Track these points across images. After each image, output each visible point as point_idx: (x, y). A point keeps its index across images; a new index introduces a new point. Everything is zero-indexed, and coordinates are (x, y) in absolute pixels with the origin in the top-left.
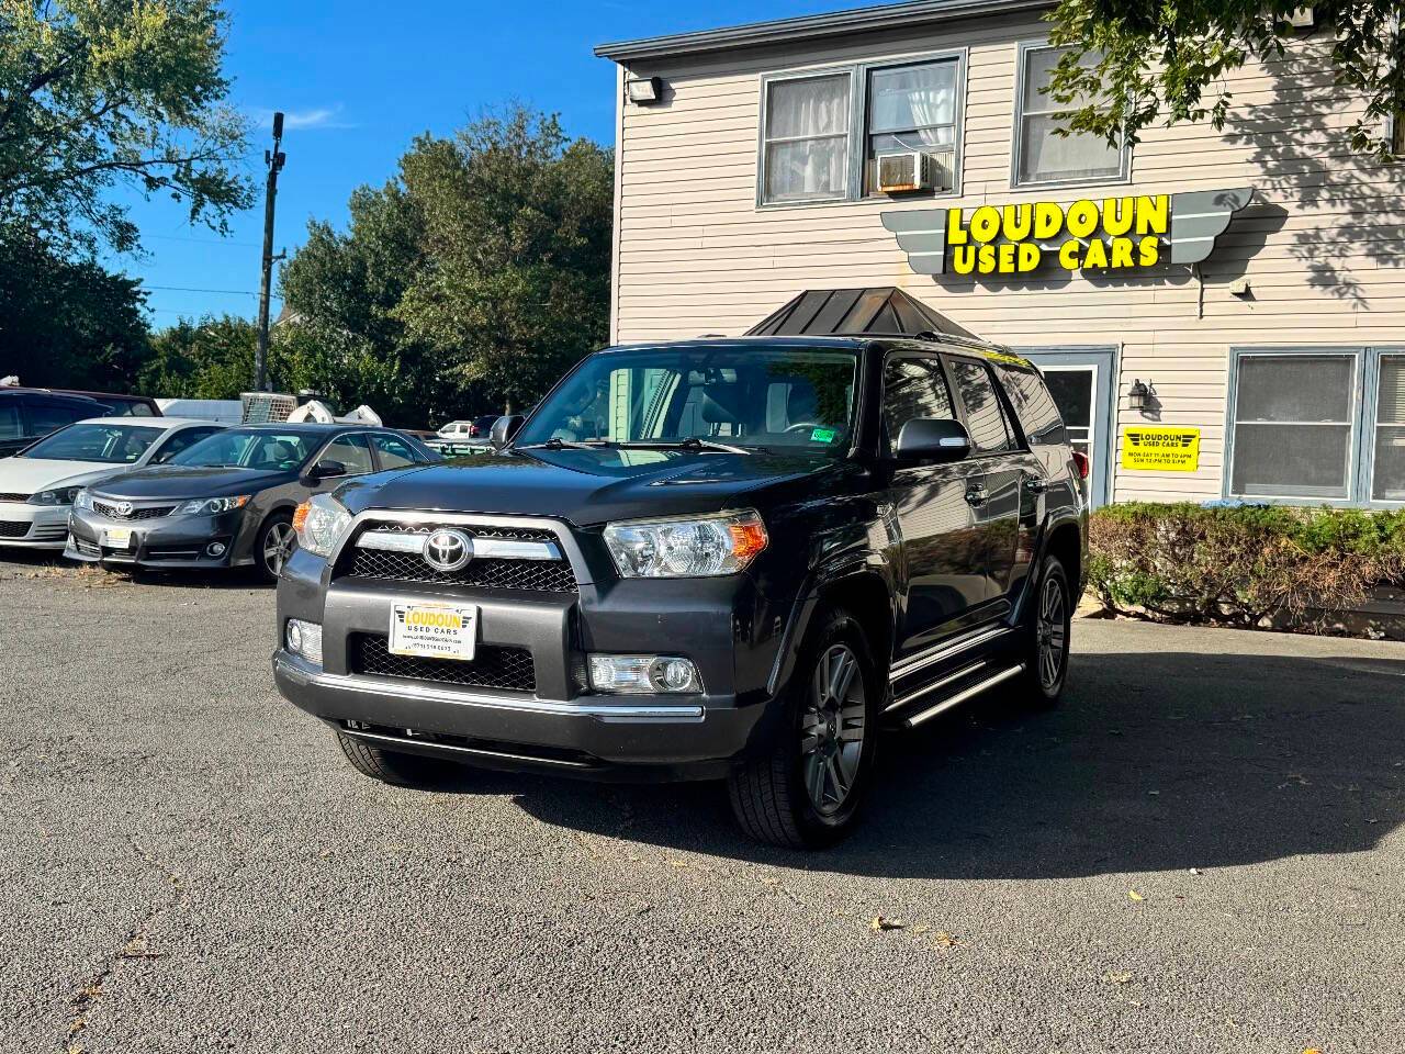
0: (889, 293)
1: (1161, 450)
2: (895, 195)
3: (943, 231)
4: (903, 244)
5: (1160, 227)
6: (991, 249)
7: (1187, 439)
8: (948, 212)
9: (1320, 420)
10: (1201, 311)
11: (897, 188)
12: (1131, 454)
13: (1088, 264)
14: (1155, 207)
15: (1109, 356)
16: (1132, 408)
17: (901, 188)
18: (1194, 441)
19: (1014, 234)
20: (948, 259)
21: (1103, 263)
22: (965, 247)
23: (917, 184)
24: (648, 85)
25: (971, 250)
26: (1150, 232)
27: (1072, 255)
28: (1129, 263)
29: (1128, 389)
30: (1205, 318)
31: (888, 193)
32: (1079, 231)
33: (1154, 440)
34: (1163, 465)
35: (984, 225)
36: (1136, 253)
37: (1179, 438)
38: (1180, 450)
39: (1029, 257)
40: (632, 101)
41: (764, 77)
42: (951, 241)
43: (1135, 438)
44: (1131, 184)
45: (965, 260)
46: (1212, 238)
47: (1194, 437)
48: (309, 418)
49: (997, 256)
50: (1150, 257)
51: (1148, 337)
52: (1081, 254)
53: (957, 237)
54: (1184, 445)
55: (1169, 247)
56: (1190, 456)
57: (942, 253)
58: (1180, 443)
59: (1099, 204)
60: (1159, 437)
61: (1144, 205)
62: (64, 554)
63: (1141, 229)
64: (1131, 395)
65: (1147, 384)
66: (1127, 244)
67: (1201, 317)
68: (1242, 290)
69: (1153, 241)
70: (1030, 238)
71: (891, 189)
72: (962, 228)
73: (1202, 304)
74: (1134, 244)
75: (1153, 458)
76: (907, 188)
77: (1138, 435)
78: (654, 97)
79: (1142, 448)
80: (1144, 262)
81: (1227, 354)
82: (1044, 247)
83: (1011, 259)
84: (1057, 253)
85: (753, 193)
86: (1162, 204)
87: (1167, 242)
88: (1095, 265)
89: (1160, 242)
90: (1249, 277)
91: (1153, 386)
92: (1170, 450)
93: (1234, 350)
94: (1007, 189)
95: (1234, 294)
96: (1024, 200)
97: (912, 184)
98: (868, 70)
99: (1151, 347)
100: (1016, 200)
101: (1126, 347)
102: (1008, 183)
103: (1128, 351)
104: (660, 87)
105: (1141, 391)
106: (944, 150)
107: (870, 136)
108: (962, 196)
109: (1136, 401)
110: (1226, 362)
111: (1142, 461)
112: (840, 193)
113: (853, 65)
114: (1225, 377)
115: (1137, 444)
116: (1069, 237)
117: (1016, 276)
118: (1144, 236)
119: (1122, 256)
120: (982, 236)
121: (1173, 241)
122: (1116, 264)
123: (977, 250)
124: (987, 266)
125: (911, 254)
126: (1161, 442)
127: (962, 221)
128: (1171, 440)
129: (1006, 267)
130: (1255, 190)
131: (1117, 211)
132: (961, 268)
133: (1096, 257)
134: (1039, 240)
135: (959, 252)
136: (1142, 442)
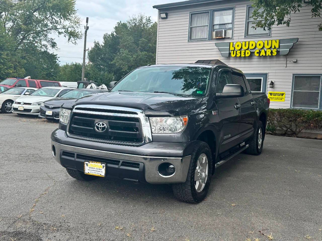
0: (217, 61)
1: (277, 97)
3: (229, 47)
4: (220, 50)
5: (277, 47)
6: (239, 51)
7: (282, 94)
8: (230, 43)
9: (312, 91)
10: (286, 65)
11: (219, 38)
12: (270, 98)
13: (261, 55)
14: (276, 42)
15: (265, 75)
18: (284, 95)
19: (244, 48)
20: (230, 54)
21: (264, 55)
23: (223, 36)
24: (165, 14)
25: (235, 52)
26: (275, 48)
27: (257, 53)
28: (270, 55)
29: (269, 83)
32: (259, 47)
33: (275, 94)
34: (277, 100)
35: (238, 46)
36: (272, 52)
37: (281, 94)
38: (281, 97)
39: (248, 53)
40: (161, 18)
41: (190, 13)
42: (231, 49)
43: (271, 94)
44: (271, 37)
45: (233, 54)
46: (289, 49)
47: (284, 94)
48: (91, 87)
49: (241, 53)
50: (275, 53)
51: (274, 71)
52: (259, 53)
53: (232, 48)
54: (282, 96)
55: (279, 51)
56: (283, 98)
57: (228, 52)
58: (281, 95)
59: (264, 41)
60: (276, 94)
61: (274, 42)
62: (39, 116)
63: (273, 47)
64: (270, 84)
65: (274, 82)
66: (270, 51)
67: (286, 67)
68: (295, 61)
69: (275, 50)
70: (248, 49)
71: (218, 38)
72: (233, 47)
73: (286, 64)
74: (271, 50)
75: (275, 98)
76: (221, 37)
77: (272, 93)
78: (166, 17)
79: (272, 96)
80: (273, 54)
82: (252, 51)
83: (244, 54)
84: (254, 52)
85: (187, 38)
86: (278, 42)
87: (279, 50)
88: (262, 55)
89: (277, 50)
90: (297, 58)
91: (275, 83)
92: (279, 97)
93: (293, 74)
94: (244, 38)
95: (294, 62)
96: (247, 40)
97: (222, 37)
98: (213, 11)
99: (275, 73)
100: (245, 40)
101: (269, 74)
102: (244, 36)
103: (270, 74)
104: (167, 15)
105: (272, 83)
106: (230, 29)
107: (213, 26)
108: (233, 39)
109: (271, 86)
110: (292, 77)
111: (272, 99)
112: (206, 38)
113: (210, 10)
114: (291, 81)
115: (271, 95)
116: (257, 49)
117: (245, 57)
118: (274, 49)
119: (269, 53)
120: (237, 48)
121: (280, 50)
122: (267, 55)
123: (236, 52)
124: (239, 55)
125: (221, 52)
126: (277, 95)
127: (233, 45)
128: (279, 95)
129: (243, 55)
130: (298, 39)
131: (268, 43)
132: (233, 55)
133: (263, 53)
134: (250, 49)
135: (232, 52)
136: (272, 95)
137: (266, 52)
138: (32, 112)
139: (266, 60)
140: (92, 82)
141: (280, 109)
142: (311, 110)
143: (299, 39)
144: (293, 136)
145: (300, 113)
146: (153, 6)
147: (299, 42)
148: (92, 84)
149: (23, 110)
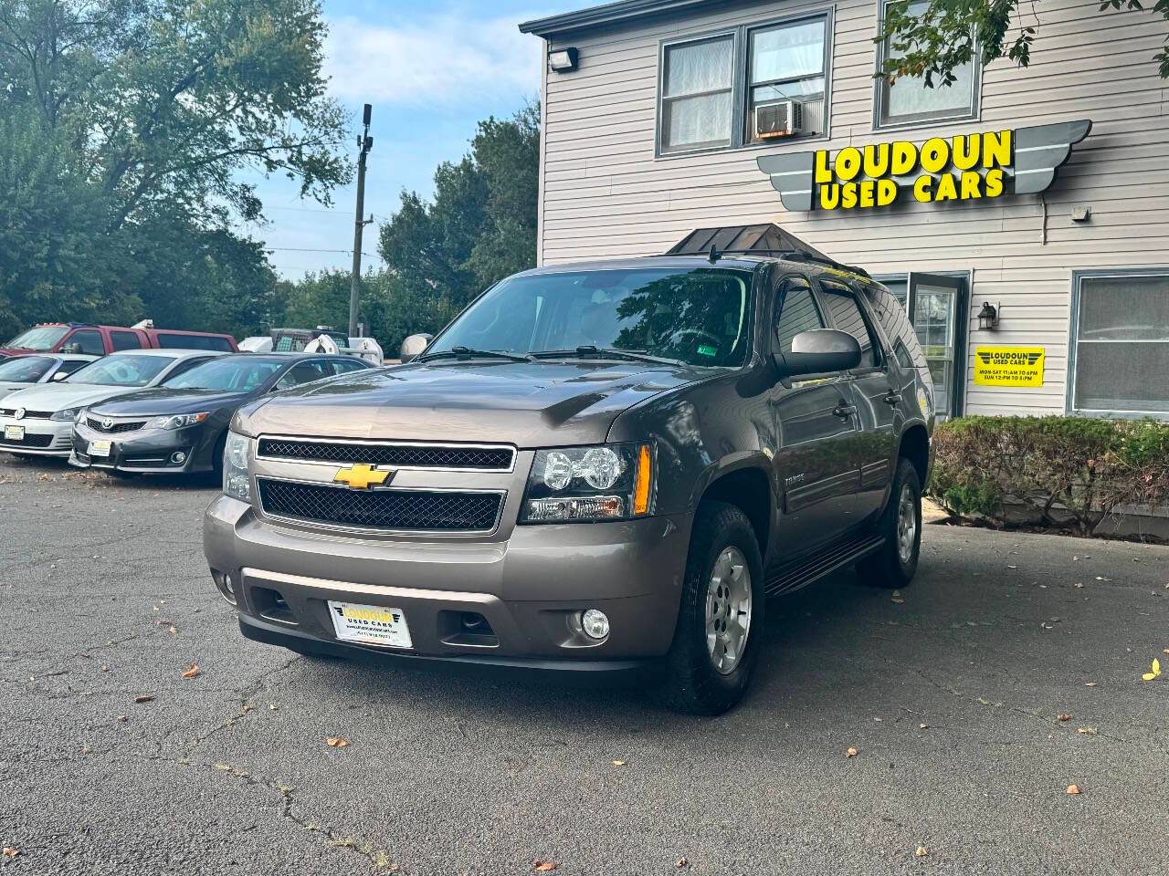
0: (765, 229)
1: (1009, 367)
2: (769, 141)
3: (811, 171)
4: (777, 185)
5: (1004, 160)
6: (853, 186)
7: (1033, 358)
8: (815, 154)
9: (1158, 338)
10: (1045, 237)
11: (772, 135)
12: (982, 372)
13: (939, 197)
14: (1000, 143)
16: (981, 329)
17: (775, 134)
18: (1041, 358)
19: (872, 171)
20: (815, 197)
21: (953, 196)
22: (830, 184)
23: (790, 130)
24: (565, 55)
25: (835, 188)
26: (996, 165)
27: (925, 189)
28: (977, 194)
29: (979, 310)
30: (1049, 245)
31: (765, 139)
32: (930, 167)
33: (1002, 358)
34: (1011, 382)
35: (847, 164)
36: (982, 185)
37: (1025, 356)
38: (1027, 368)
39: (887, 192)
40: (553, 69)
41: (661, 42)
42: (818, 180)
43: (986, 357)
44: (980, 122)
45: (830, 197)
46: (1053, 169)
47: (1039, 355)
48: (320, 349)
49: (858, 192)
50: (995, 189)
51: (997, 263)
52: (933, 187)
53: (823, 176)
54: (1031, 363)
55: (1013, 179)
56: (1036, 373)
57: (810, 191)
58: (1027, 361)
59: (950, 141)
61: (990, 141)
63: (988, 162)
64: (981, 317)
65: (996, 307)
66: (975, 177)
67: (1045, 242)
68: (1082, 216)
69: (998, 173)
70: (887, 175)
71: (768, 135)
72: (827, 168)
73: (1045, 230)
74: (981, 176)
75: (1002, 375)
76: (781, 134)
77: (988, 354)
78: (570, 65)
79: (992, 366)
80: (990, 193)
81: (1070, 277)
82: (904, 182)
83: (871, 194)
84: (911, 188)
85: (652, 145)
86: (1006, 138)
87: (1011, 173)
88: (946, 198)
89: (1004, 174)
90: (1089, 204)
91: (1002, 309)
92: (1018, 368)
93: (1075, 273)
94: (870, 131)
95: (1076, 220)
96: (883, 140)
97: (785, 130)
98: (749, 30)
99: (999, 272)
100: (877, 141)
101: (976, 273)
102: (871, 125)
103: (979, 276)
104: (575, 56)
105: (990, 313)
106: (815, 97)
107: (752, 88)
108: (830, 139)
109: (984, 322)
110: (1069, 283)
111: (993, 378)
112: (726, 141)
113: (736, 27)
114: (1068, 299)
115: (988, 363)
116: (923, 172)
117: (877, 210)
118: (990, 169)
119: (970, 188)
120: (845, 175)
121: (1016, 173)
122: (965, 196)
123: (841, 188)
124: (849, 202)
125: (782, 194)
126: (1009, 360)
127: (828, 162)
128: (1018, 358)
129: (867, 202)
130: (1091, 123)
131: (965, 148)
132: (827, 204)
133: (946, 189)
134: (897, 176)
135: (825, 189)
136: (991, 360)
137: (958, 185)
138: (53, 444)
139: (961, 216)
140: (325, 332)
141: (1016, 420)
142: (1147, 419)
143: (1093, 125)
144: (1075, 531)
145: (1100, 433)
146: (520, 26)
147: (1094, 138)
148: (322, 336)
149: (22, 438)
